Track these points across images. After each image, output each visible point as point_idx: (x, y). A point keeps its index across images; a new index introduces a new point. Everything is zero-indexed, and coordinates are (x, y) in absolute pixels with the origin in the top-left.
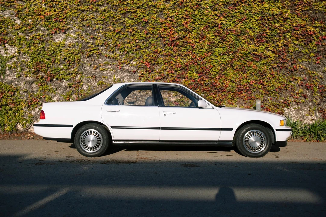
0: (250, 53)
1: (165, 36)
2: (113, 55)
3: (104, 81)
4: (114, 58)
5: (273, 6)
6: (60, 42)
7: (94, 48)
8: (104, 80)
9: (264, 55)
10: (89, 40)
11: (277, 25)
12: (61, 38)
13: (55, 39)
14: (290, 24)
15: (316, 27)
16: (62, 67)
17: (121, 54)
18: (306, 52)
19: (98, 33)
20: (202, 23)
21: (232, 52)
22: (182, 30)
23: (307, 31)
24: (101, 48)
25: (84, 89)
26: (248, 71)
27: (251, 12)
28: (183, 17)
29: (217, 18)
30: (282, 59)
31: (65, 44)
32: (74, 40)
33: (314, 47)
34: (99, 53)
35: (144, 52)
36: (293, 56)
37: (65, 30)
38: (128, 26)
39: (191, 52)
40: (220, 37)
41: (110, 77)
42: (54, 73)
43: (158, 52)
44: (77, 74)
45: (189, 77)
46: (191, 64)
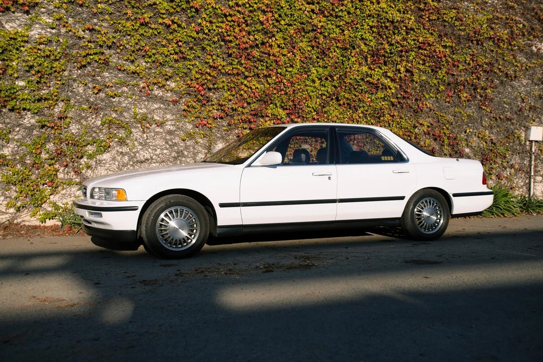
0: (362, 79)
1: (231, 38)
2: (131, 67)
3: (115, 118)
4: (133, 73)
5: (393, 8)
6: (16, 31)
7: (95, 51)
8: (114, 115)
9: (382, 85)
10: (81, 34)
11: (399, 38)
12: (18, 22)
13: (4, 23)
14: (415, 38)
15: (445, 47)
16: (21, 83)
17: (148, 65)
18: (435, 84)
19: (102, 21)
20: (291, 22)
21: (338, 76)
22: (258, 31)
23: (435, 51)
24: (107, 52)
25: (73, 131)
26: (360, 108)
27: (363, 13)
28: (259, 8)
29: (315, 15)
30: (405, 92)
31: (28, 36)
32: (49, 30)
33: (444, 76)
34: (104, 60)
35: (193, 65)
36: (418, 89)
37: (29, 6)
38: (164, 14)
39: (275, 71)
40: (319, 50)
41: (127, 109)
42: (6, 97)
43: (220, 68)
44: (57, 100)
45: (270, 115)
46: (275, 92)
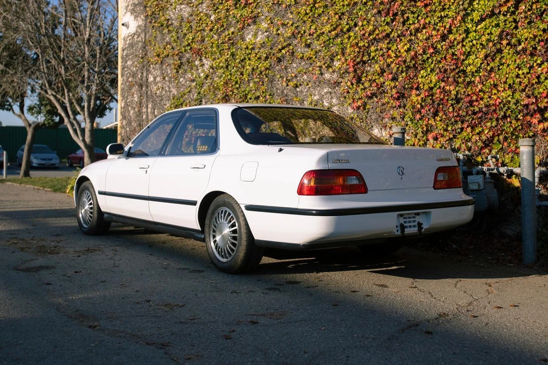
2: (308, 53)
4: (308, 59)
6: (250, 40)
7: (284, 45)
12: (251, 33)
13: (246, 36)
31: (254, 44)
32: (265, 34)
34: (288, 51)
35: (348, 38)
37: (255, 17)
39: (423, 21)
41: (305, 98)
42: (241, 98)
44: (265, 96)
